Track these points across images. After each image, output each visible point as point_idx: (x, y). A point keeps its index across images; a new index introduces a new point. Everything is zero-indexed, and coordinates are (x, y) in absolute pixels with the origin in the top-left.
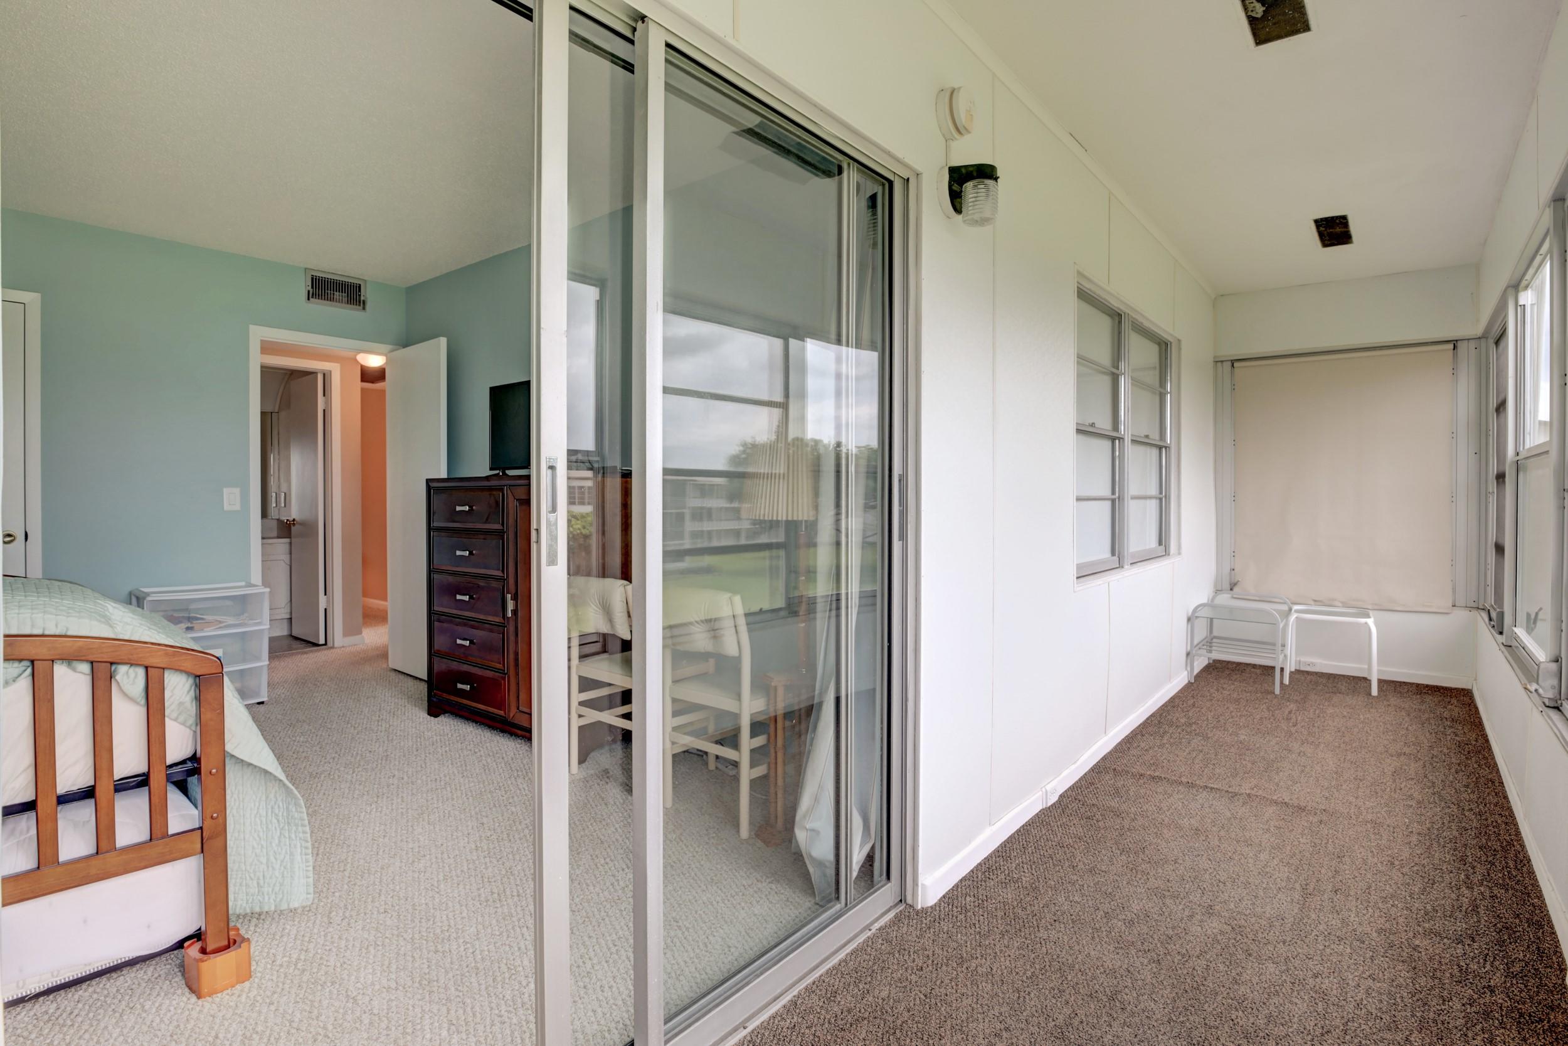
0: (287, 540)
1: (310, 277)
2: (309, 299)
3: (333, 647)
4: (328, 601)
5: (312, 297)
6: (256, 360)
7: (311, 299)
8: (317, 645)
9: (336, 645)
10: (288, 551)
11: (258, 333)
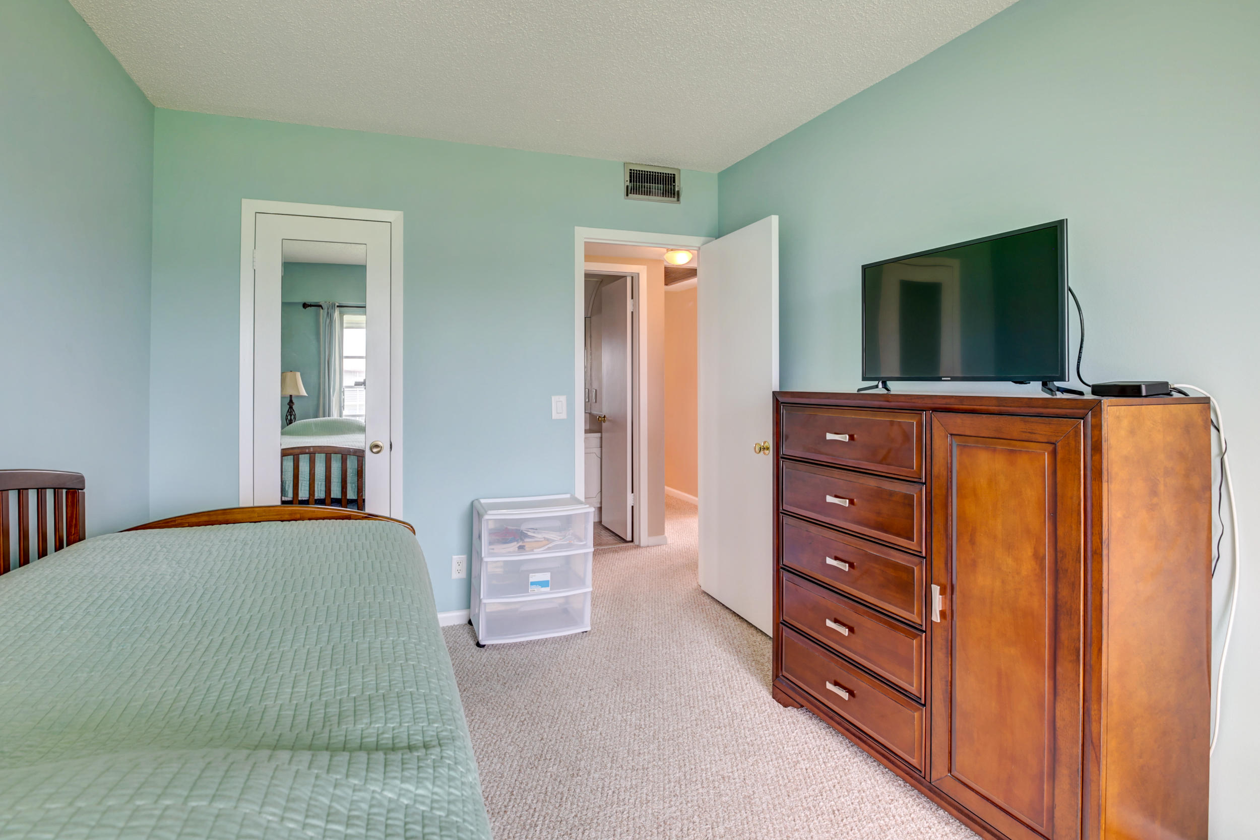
0: (598, 435)
1: (629, 171)
2: (627, 195)
3: (638, 546)
4: (634, 499)
5: (631, 193)
6: (581, 267)
7: (630, 195)
8: (625, 541)
9: (642, 544)
10: (599, 445)
11: (583, 235)
